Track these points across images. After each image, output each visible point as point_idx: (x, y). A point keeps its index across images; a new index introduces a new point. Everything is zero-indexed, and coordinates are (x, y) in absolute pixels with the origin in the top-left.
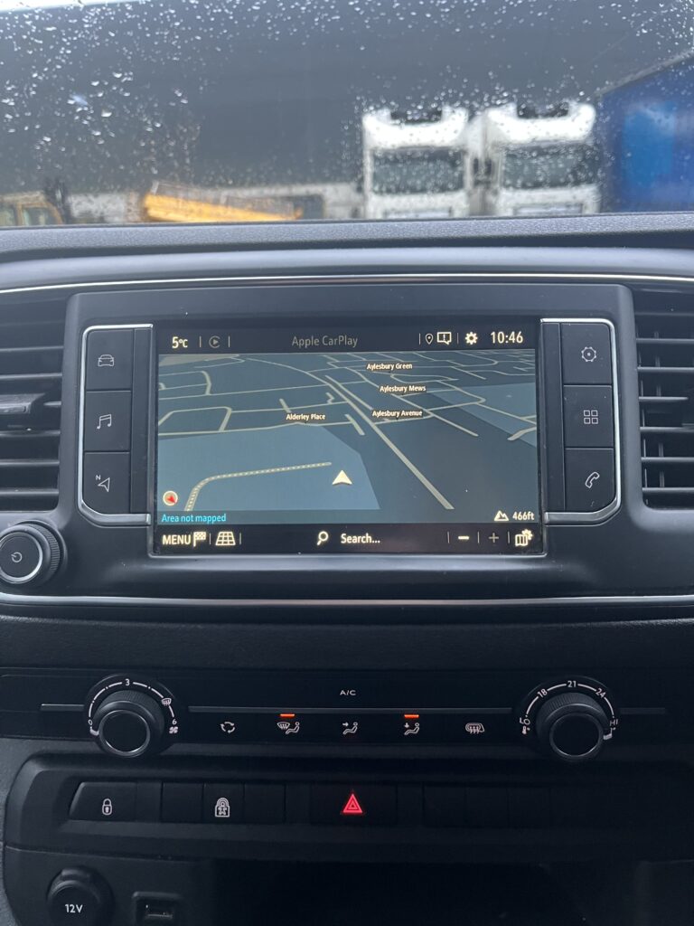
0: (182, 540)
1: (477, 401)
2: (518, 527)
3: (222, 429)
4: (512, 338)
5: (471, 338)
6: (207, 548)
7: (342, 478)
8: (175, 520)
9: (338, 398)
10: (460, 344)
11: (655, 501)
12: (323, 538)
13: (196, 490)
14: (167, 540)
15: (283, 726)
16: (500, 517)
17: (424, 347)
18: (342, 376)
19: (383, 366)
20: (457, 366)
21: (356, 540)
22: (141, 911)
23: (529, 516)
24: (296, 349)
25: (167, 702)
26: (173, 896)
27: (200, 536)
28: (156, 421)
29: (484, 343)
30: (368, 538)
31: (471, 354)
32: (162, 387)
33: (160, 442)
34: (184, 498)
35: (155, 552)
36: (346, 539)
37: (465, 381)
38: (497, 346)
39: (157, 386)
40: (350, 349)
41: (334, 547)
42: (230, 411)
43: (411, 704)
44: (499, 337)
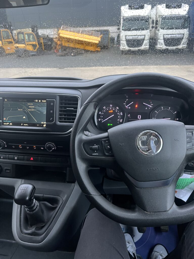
0: (6, 124)
1: (40, 109)
2: (44, 124)
3: (11, 111)
4: (44, 101)
5: (40, 101)
6: (9, 125)
7: (24, 117)
8: (5, 121)
9: (24, 108)
10: (38, 102)
11: (60, 122)
12: (22, 124)
13: (8, 118)
14: (4, 124)
15: (20, 147)
16: (42, 123)
17: (34, 102)
18: (24, 105)
19: (29, 104)
20: (38, 104)
21: (26, 125)
22: (6, 171)
23: (45, 123)
24: (19, 101)
25: (5, 143)
26: (9, 168)
27: (8, 123)
28: (3, 109)
29: (41, 102)
30: (27, 125)
31: (40, 103)
32: (4, 105)
33: (4, 112)
34: (6, 119)
35: (3, 125)
36: (25, 125)
37: (39, 106)
38: (43, 102)
39: (3, 105)
40: (25, 102)
41: (23, 126)
42: (12, 109)
43: (35, 145)
44: (43, 101)
